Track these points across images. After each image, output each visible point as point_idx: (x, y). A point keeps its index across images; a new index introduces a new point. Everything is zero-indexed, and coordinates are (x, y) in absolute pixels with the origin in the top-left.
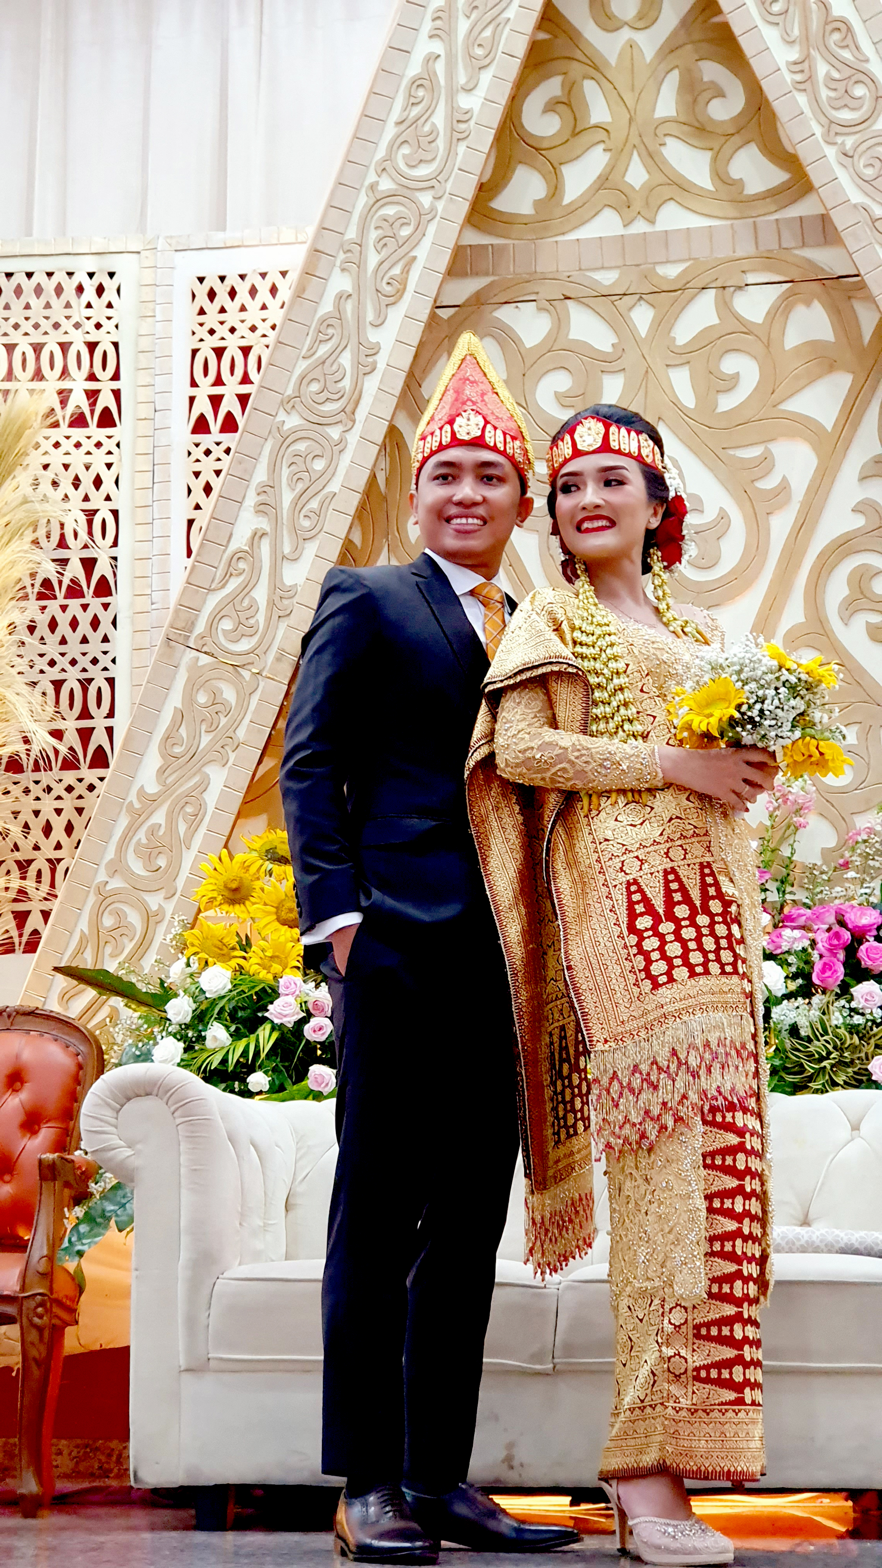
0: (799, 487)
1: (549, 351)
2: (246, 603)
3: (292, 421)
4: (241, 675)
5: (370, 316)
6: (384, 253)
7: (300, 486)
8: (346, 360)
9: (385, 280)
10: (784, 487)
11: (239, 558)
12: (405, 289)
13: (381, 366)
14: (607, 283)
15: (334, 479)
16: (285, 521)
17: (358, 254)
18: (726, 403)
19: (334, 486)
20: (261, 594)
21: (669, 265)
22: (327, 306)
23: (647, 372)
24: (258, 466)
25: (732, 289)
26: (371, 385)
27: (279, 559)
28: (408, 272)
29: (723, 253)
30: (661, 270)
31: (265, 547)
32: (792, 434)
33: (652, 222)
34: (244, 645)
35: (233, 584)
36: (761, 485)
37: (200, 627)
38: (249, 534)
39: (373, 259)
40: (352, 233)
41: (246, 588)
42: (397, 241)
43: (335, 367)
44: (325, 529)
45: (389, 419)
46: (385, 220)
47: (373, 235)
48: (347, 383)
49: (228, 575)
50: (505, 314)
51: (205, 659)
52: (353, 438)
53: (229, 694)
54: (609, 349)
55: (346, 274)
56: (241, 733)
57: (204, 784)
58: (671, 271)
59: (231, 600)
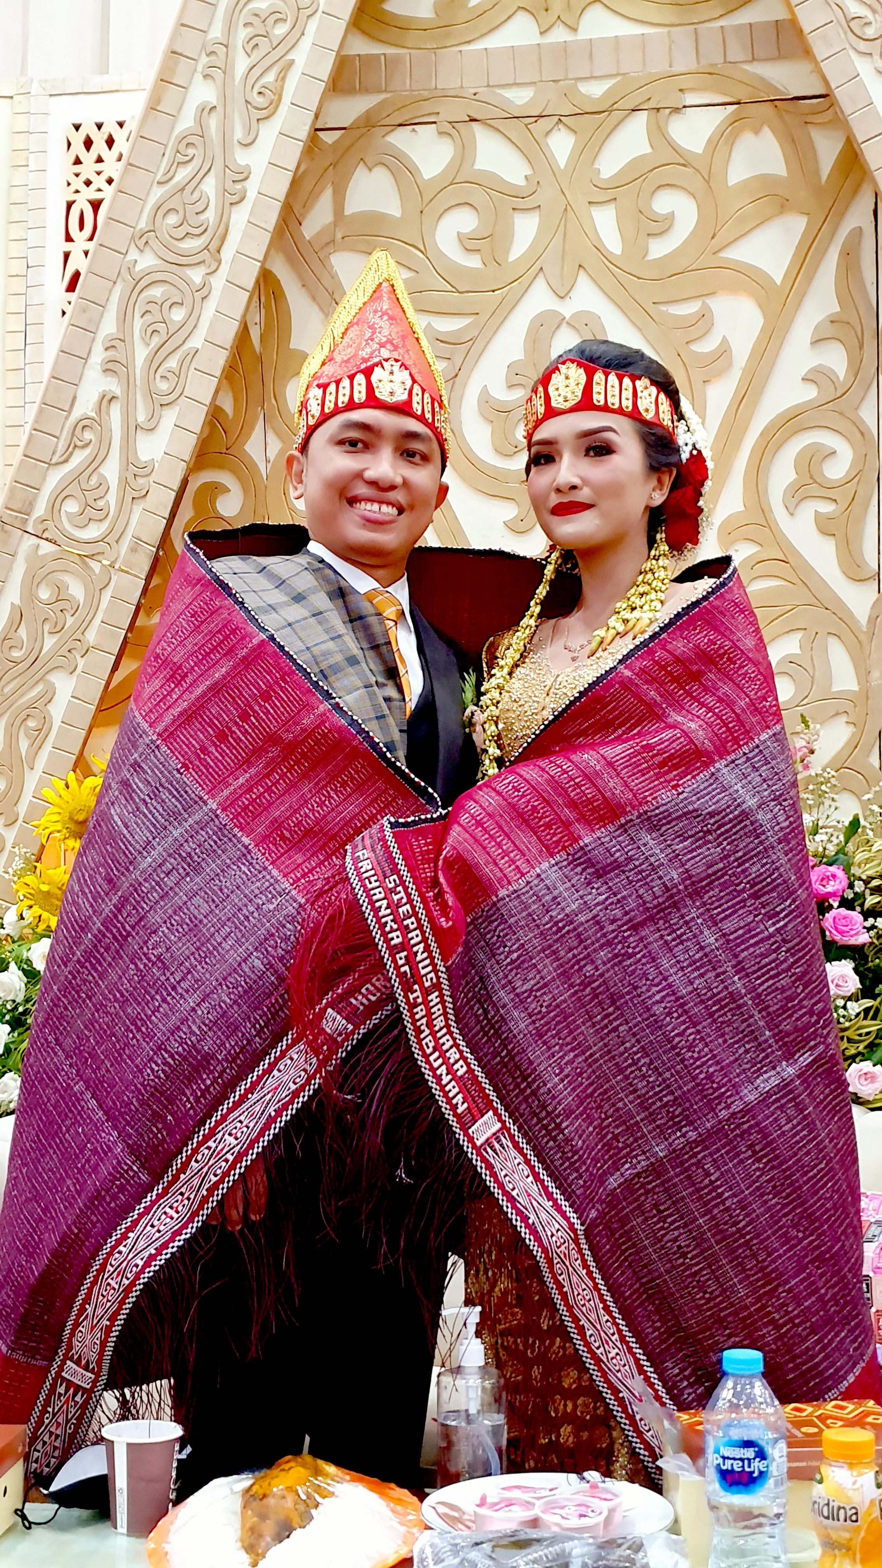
0: (742, 352)
1: (451, 184)
2: (94, 481)
3: (146, 261)
4: (89, 567)
5: (239, 133)
6: (256, 55)
7: (156, 340)
8: (210, 186)
9: (256, 90)
10: (724, 351)
11: (84, 427)
12: (280, 99)
13: (252, 195)
14: (520, 102)
15: (197, 332)
16: (138, 383)
17: (223, 57)
18: (659, 249)
19: (196, 341)
20: (111, 471)
21: (593, 82)
22: (187, 121)
23: (566, 209)
24: (105, 314)
25: (668, 111)
26: (239, 217)
27: (132, 429)
28: (283, 79)
29: (658, 67)
30: (585, 88)
31: (115, 413)
32: (734, 289)
33: (574, 30)
34: (93, 532)
35: (79, 458)
36: (696, 347)
37: (40, 509)
38: (96, 398)
39: (242, 64)
40: (216, 32)
41: (95, 463)
42: (271, 41)
43: (196, 195)
44: (185, 394)
45: (261, 259)
46: (256, 15)
47: (243, 34)
48: (210, 215)
49: (72, 447)
50: (400, 139)
51: (46, 548)
52: (218, 282)
53: (76, 590)
54: (522, 182)
55: (209, 81)
56: (91, 636)
57: (49, 696)
58: (596, 90)
59: (76, 477)
